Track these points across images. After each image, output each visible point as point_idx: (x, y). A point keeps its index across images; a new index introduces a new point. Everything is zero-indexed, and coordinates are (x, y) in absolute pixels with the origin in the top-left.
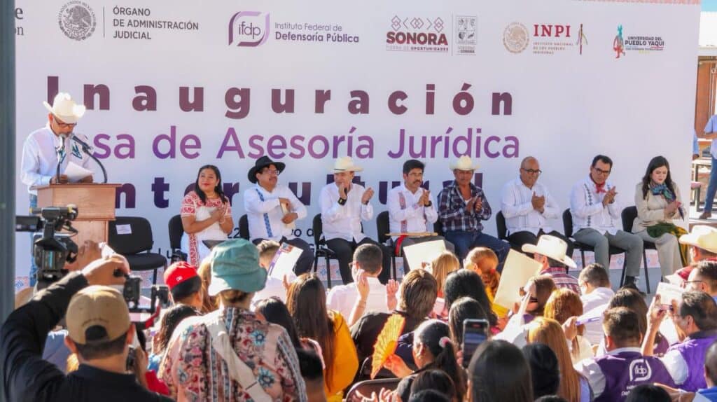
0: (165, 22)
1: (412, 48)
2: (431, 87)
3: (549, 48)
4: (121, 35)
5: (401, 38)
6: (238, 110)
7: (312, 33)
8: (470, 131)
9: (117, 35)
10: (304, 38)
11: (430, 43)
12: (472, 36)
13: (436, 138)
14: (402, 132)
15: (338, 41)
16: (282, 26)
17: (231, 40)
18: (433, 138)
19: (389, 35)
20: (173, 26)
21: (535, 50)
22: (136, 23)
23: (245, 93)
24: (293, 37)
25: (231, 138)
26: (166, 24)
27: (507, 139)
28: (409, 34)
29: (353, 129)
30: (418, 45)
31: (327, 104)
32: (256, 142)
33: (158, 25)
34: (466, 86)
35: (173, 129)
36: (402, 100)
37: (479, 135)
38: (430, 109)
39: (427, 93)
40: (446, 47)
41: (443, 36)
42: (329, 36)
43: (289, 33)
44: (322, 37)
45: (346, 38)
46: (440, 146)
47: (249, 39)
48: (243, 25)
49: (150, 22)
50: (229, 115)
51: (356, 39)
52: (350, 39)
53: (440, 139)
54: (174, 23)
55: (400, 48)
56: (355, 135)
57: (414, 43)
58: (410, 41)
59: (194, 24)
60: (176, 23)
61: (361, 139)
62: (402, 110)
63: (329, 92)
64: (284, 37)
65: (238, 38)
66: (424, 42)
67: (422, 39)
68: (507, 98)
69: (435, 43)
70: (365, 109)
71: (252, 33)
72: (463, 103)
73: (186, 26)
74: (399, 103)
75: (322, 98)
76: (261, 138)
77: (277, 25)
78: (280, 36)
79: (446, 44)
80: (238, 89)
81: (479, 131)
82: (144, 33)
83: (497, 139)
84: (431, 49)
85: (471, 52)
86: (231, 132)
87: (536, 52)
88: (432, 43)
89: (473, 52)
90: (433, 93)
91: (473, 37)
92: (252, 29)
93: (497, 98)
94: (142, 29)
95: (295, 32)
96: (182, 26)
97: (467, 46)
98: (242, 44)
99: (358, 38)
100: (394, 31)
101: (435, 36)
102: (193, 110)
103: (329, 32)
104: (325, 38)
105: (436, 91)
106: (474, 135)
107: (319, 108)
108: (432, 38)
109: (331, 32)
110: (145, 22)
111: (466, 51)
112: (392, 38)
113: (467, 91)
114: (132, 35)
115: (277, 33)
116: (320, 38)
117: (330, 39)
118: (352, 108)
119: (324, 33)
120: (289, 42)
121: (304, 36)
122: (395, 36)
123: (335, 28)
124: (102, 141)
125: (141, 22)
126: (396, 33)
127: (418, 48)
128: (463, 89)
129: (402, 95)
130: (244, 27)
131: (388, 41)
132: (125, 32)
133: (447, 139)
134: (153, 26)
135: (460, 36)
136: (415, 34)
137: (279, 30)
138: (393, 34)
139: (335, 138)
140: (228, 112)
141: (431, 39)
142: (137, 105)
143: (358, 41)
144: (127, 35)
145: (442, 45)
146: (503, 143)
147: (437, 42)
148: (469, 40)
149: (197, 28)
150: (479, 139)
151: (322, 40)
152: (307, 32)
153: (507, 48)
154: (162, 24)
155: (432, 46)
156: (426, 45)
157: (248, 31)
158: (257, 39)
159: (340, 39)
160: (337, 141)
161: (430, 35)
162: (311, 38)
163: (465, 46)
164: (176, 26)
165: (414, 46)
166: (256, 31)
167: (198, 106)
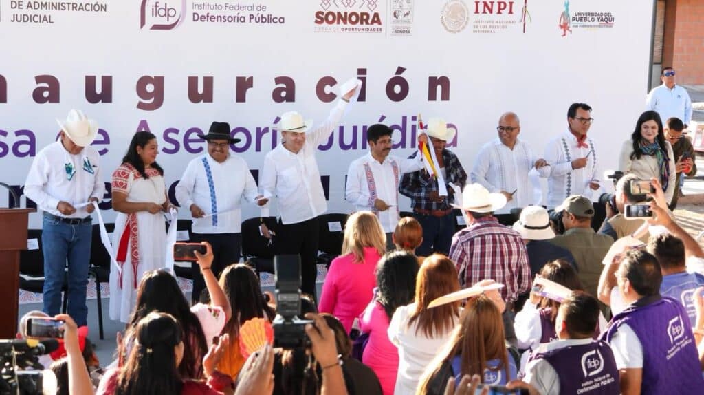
0: (69, 4)
1: (343, 29)
2: (362, 71)
3: (490, 27)
4: (19, 19)
5: (330, 18)
6: (151, 101)
7: (234, 13)
8: (405, 119)
9: (15, 18)
10: (224, 19)
11: (362, 23)
12: (407, 14)
15: (262, 22)
16: (200, 7)
17: (143, 23)
19: (318, 14)
20: (78, 8)
21: (476, 29)
22: (36, 4)
23: (159, 82)
24: (212, 19)
26: (71, 6)
28: (339, 13)
30: (349, 25)
31: (249, 92)
32: (171, 135)
33: (61, 7)
34: (400, 70)
36: (331, 86)
37: (414, 123)
38: (362, 96)
39: (359, 78)
40: (379, 27)
41: (376, 15)
42: (251, 17)
43: (208, 14)
44: (244, 17)
45: (270, 19)
47: (164, 21)
48: (156, 6)
49: (53, 4)
50: (141, 106)
51: (282, 20)
52: (275, 20)
54: (79, 5)
55: (330, 29)
57: (345, 23)
58: (341, 21)
59: (102, 6)
60: (81, 4)
62: (332, 97)
63: (251, 79)
64: (202, 18)
65: (151, 20)
66: (356, 23)
67: (354, 18)
68: (444, 82)
69: (367, 23)
70: (291, 97)
71: (167, 15)
72: (397, 89)
73: (93, 7)
74: (328, 89)
75: (243, 86)
76: (176, 131)
77: (194, 6)
78: (197, 18)
79: (380, 24)
80: (150, 77)
81: (414, 119)
82: (45, 16)
84: (363, 29)
85: (406, 32)
86: (143, 125)
87: (476, 31)
88: (364, 23)
89: (409, 32)
90: (365, 78)
91: (409, 17)
92: (167, 10)
93: (433, 82)
94: (43, 12)
95: (215, 13)
96: (88, 7)
97: (402, 26)
98: (156, 27)
99: (283, 18)
100: (324, 11)
101: (368, 15)
102: (101, 102)
103: (252, 13)
104: (247, 19)
105: (368, 76)
106: (410, 123)
107: (241, 98)
108: (365, 17)
109: (255, 13)
110: (46, 3)
111: (401, 32)
112: (321, 18)
113: (402, 75)
114: (32, 19)
115: (194, 14)
116: (242, 19)
117: (253, 20)
118: (277, 97)
119: (246, 14)
120: (208, 24)
121: (224, 17)
122: (324, 16)
123: (259, 8)
125: (42, 3)
126: (325, 12)
127: (349, 29)
128: (396, 73)
129: (332, 81)
130: (158, 8)
131: (316, 22)
132: (24, 15)
134: (56, 8)
135: (395, 14)
136: (346, 13)
137: (197, 11)
138: (322, 13)
139: (258, 129)
140: (140, 103)
141: (363, 18)
142: (38, 96)
143: (283, 22)
144: (26, 18)
145: (376, 25)
147: (370, 21)
148: (405, 18)
149: (105, 10)
150: (414, 128)
151: (244, 21)
152: (228, 13)
153: (446, 28)
154: (66, 6)
155: (365, 26)
156: (358, 25)
157: (162, 12)
158: (172, 21)
159: (264, 20)
160: (260, 133)
161: (363, 14)
162: (233, 19)
163: (400, 25)
164: (81, 7)
165: (345, 26)
166: (172, 12)
167: (107, 96)
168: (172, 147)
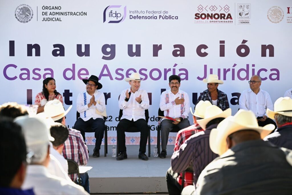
0: (69, 12)
1: (210, 22)
2: (222, 42)
4: (46, 20)
5: (203, 16)
6: (109, 56)
7: (151, 15)
8: (248, 66)
9: (44, 19)
10: (146, 18)
11: (221, 19)
12: (247, 14)
13: (226, 70)
14: (205, 66)
15: (166, 19)
16: (133, 12)
17: (104, 20)
18: (225, 70)
19: (196, 15)
20: (73, 14)
21: (288, 21)
22: (54, 13)
23: (113, 47)
24: (140, 18)
25: (105, 70)
26: (70, 13)
27: (272, 70)
28: (208, 14)
29: (176, 65)
30: (214, 20)
31: (160, 52)
32: (119, 72)
33: (65, 14)
34: (244, 41)
35: (74, 65)
36: (205, 49)
37: (253, 68)
38: (222, 54)
39: (220, 45)
40: (231, 20)
41: (229, 15)
42: (160, 16)
43: (137, 15)
44: (156, 17)
45: (170, 17)
46: (229, 74)
47: (115, 19)
48: (111, 12)
49: (61, 13)
50: (104, 58)
51: (177, 18)
52: (173, 18)
53: (229, 70)
54: (73, 13)
55: (203, 22)
56: (177, 68)
57: (212, 19)
58: (209, 18)
59: (84, 13)
60: (75, 13)
61: (180, 70)
62: (205, 54)
63: (161, 46)
64: (135, 17)
65: (108, 19)
66: (218, 18)
67: (216, 16)
68: (271, 48)
69: (224, 19)
70: (182, 54)
71: (117, 16)
72: (243, 51)
73: (80, 14)
74: (203, 51)
75: (157, 49)
76: (122, 70)
77: (130, 12)
78: (131, 17)
79: (231, 19)
80: (109, 45)
81: (253, 65)
82: (58, 18)
83: (266, 70)
84: (222, 22)
85: (247, 23)
86: (105, 66)
87: (289, 22)
88: (223, 18)
89: (249, 23)
90: (224, 45)
91: (248, 15)
92: (116, 14)
93: (264, 48)
94: (57, 16)
95: (141, 15)
96: (78, 14)
97: (244, 20)
98: (111, 22)
99: (177, 17)
100: (199, 13)
101: (224, 15)
102: (84, 56)
103: (160, 14)
104: (158, 17)
105: (225, 44)
106: (251, 68)
107: (155, 54)
108: (223, 16)
109: (162, 15)
110: (58, 13)
111: (244, 23)
112: (198, 16)
113: (246, 44)
114: (51, 19)
115: (130, 16)
116: (155, 18)
117: (161, 18)
118: (175, 54)
119: (158, 15)
120: (137, 20)
121: (146, 17)
122: (200, 16)
123: (164, 12)
124: (37, 71)
125: (56, 13)
126: (200, 14)
127: (214, 22)
128: (242, 43)
129: (205, 47)
130: (112, 13)
131: (195, 18)
132: (48, 18)
133: (233, 70)
134: (63, 15)
135: (240, 14)
136: (212, 14)
137: (131, 14)
138: (199, 14)
139: (165, 70)
140: (103, 56)
141: (222, 16)
142: (54, 53)
143: (177, 19)
144: (49, 19)
145: (229, 20)
146: (269, 72)
147: (226, 18)
148: (246, 16)
149: (86, 15)
150: (253, 70)
151: (156, 19)
152: (147, 15)
153: (270, 20)
154: (68, 13)
155: (223, 20)
156: (219, 20)
157: (114, 15)
158: (119, 19)
159: (167, 18)
161: (221, 14)
162: (151, 18)
163: (243, 19)
164: (75, 14)
165: (212, 20)
166: (119, 15)
167: (87, 53)
168: (120, 77)
